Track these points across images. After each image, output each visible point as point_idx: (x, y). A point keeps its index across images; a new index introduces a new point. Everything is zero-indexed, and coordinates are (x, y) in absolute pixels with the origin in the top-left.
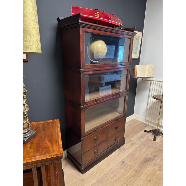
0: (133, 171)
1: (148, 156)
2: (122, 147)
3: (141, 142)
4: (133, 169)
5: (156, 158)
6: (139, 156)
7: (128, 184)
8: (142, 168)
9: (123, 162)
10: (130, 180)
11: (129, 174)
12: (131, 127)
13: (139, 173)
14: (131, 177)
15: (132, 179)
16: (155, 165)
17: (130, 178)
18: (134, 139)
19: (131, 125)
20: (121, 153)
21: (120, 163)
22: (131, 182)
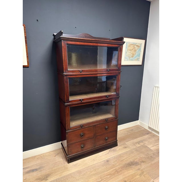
0: (114, 170)
1: (136, 160)
2: (113, 148)
3: (135, 147)
4: (114, 169)
5: (142, 163)
6: (126, 158)
7: (103, 180)
8: (123, 169)
9: (108, 161)
10: (106, 177)
11: (108, 171)
12: (132, 132)
13: (118, 173)
14: (109, 175)
15: (108, 176)
16: (139, 169)
17: (107, 175)
18: (129, 143)
19: (132, 130)
20: (110, 153)
21: (105, 161)
22: (107, 178)
